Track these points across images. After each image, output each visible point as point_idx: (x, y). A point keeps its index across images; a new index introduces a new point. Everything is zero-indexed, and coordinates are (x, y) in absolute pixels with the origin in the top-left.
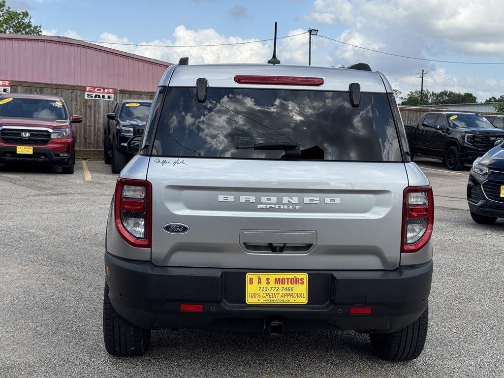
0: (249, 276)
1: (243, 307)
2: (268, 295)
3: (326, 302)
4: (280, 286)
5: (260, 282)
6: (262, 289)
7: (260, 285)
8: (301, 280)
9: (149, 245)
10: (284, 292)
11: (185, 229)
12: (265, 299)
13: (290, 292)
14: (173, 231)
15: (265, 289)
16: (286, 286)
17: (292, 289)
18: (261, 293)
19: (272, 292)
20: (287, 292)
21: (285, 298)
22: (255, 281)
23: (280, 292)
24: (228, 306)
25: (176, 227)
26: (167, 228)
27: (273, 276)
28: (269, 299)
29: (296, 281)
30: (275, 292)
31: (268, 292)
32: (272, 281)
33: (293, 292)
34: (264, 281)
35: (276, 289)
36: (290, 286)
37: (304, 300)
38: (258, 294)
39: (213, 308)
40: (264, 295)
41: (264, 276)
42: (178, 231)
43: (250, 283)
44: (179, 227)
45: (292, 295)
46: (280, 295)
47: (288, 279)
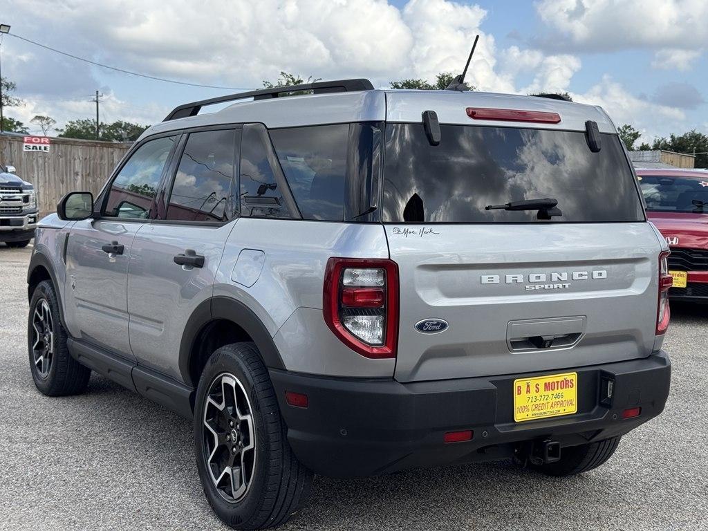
0: (518, 383)
1: (512, 427)
2: (537, 407)
3: (594, 407)
4: (550, 393)
5: (528, 391)
6: (531, 399)
7: (528, 395)
8: (571, 383)
9: (394, 354)
10: (554, 400)
11: (443, 326)
12: (534, 412)
13: (560, 399)
14: (428, 331)
15: (534, 399)
16: (556, 392)
17: (562, 396)
18: (530, 404)
19: (542, 402)
20: (557, 400)
21: (555, 409)
22: (524, 389)
23: (550, 401)
24: (501, 428)
25: (433, 325)
26: (421, 327)
27: (542, 381)
28: (538, 412)
29: (566, 384)
30: (545, 402)
31: (538, 402)
32: (542, 387)
33: (563, 399)
34: (533, 389)
35: (546, 397)
36: (560, 391)
37: (573, 409)
38: (526, 407)
39: (486, 434)
40: (534, 407)
41: (533, 381)
42: (435, 330)
43: (518, 394)
44: (436, 325)
45: (561, 403)
46: (550, 405)
47: (558, 382)
